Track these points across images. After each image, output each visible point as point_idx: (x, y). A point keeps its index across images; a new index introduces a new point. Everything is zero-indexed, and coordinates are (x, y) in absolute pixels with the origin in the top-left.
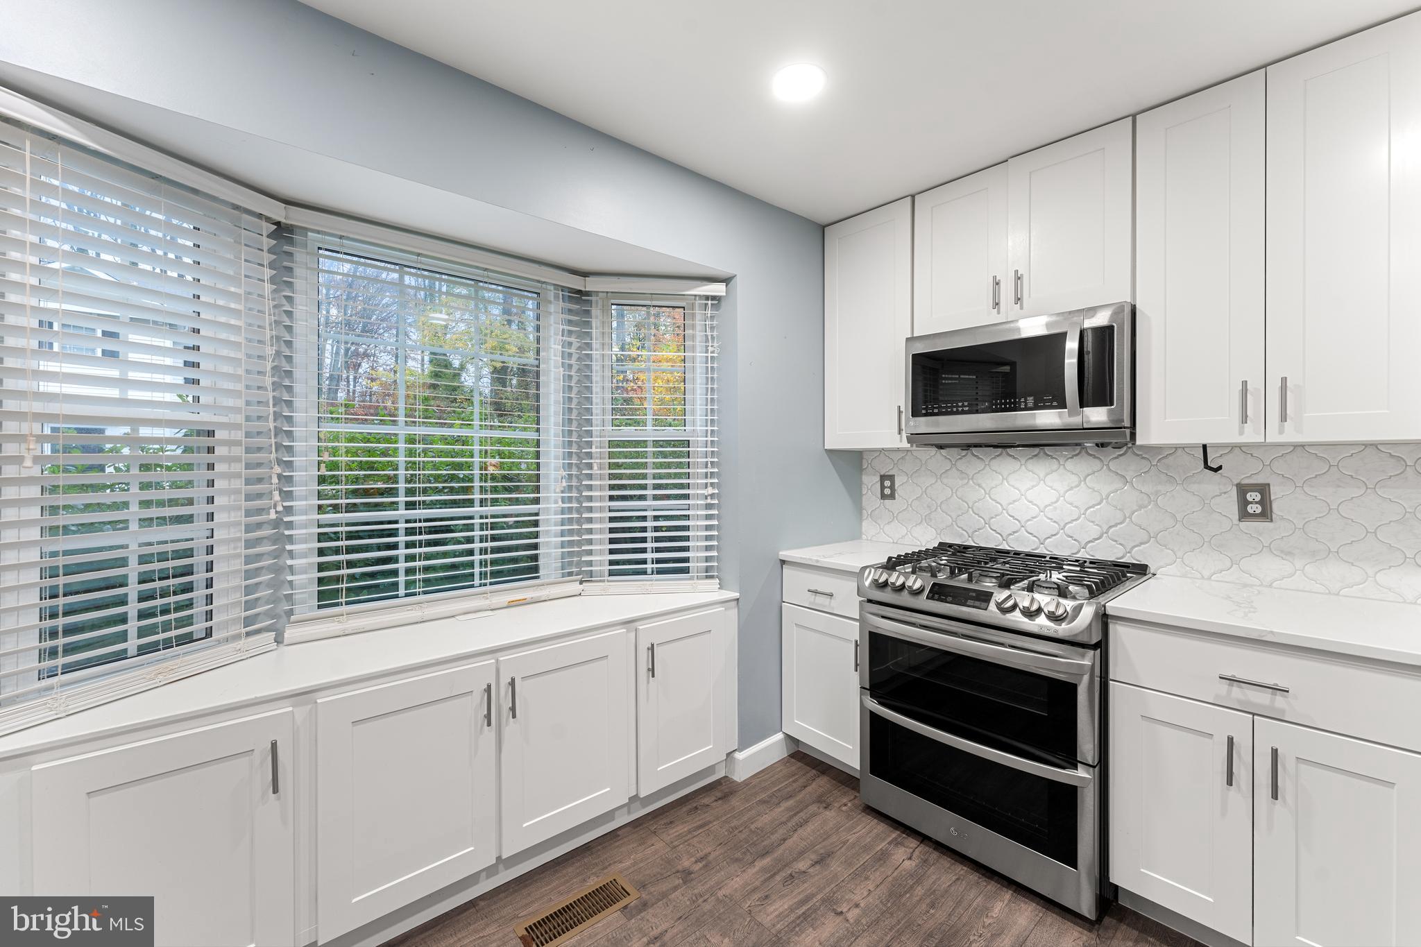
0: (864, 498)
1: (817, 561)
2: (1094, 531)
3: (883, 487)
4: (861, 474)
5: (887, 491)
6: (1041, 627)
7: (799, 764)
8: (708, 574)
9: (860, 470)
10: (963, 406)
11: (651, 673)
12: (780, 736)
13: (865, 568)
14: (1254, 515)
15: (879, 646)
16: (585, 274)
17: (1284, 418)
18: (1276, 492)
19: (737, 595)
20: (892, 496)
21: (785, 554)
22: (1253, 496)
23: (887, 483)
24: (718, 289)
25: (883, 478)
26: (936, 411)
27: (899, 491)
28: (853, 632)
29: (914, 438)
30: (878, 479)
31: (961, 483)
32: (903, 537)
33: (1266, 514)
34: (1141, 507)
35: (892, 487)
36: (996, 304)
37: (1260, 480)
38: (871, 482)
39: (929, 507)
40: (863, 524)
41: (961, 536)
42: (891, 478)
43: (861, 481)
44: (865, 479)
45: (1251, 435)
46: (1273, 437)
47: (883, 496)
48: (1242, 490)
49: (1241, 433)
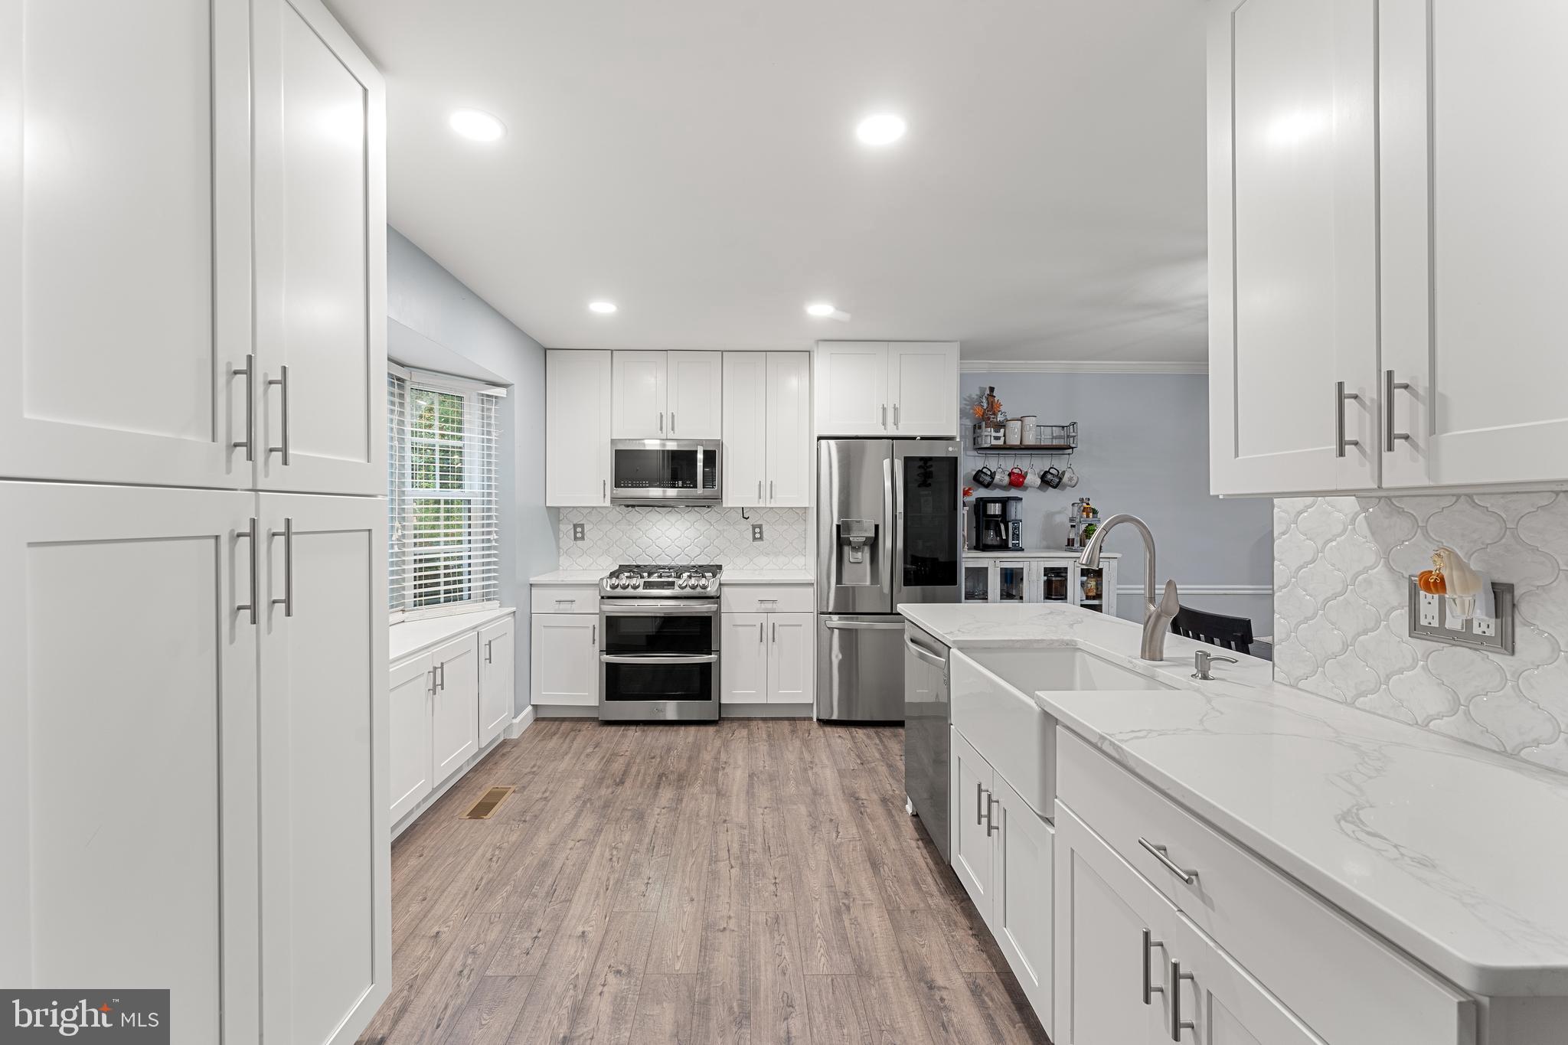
0: (561, 541)
1: (563, 581)
2: (698, 551)
3: (575, 533)
4: (559, 524)
5: (579, 535)
6: (699, 593)
7: (545, 722)
8: (487, 597)
9: (559, 521)
10: (646, 483)
11: (488, 661)
12: (530, 708)
13: (602, 579)
14: (758, 538)
15: (612, 623)
16: (403, 365)
17: (771, 497)
18: (764, 528)
19: (514, 609)
20: (583, 538)
21: (533, 580)
22: (757, 530)
23: (579, 530)
24: (500, 392)
25: (575, 526)
26: (630, 485)
27: (587, 535)
28: (596, 622)
29: (614, 500)
30: (572, 526)
31: (628, 528)
32: (590, 566)
33: (761, 538)
34: (717, 537)
35: (582, 532)
36: (661, 429)
37: (759, 523)
38: (566, 528)
39: (608, 544)
40: (560, 559)
41: (629, 560)
42: (582, 526)
43: (559, 529)
44: (562, 527)
45: (762, 505)
46: (768, 505)
47: (576, 538)
48: (754, 527)
49: (759, 502)
